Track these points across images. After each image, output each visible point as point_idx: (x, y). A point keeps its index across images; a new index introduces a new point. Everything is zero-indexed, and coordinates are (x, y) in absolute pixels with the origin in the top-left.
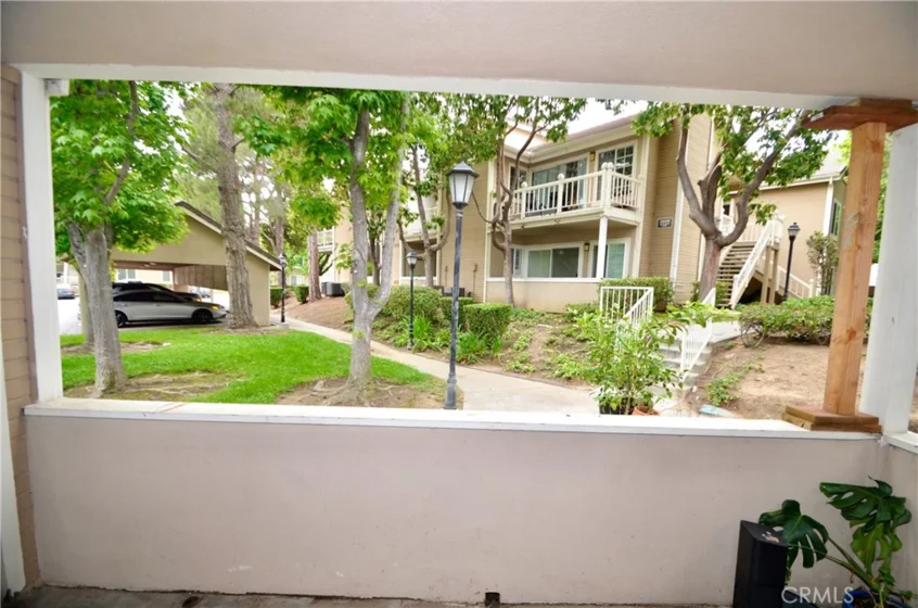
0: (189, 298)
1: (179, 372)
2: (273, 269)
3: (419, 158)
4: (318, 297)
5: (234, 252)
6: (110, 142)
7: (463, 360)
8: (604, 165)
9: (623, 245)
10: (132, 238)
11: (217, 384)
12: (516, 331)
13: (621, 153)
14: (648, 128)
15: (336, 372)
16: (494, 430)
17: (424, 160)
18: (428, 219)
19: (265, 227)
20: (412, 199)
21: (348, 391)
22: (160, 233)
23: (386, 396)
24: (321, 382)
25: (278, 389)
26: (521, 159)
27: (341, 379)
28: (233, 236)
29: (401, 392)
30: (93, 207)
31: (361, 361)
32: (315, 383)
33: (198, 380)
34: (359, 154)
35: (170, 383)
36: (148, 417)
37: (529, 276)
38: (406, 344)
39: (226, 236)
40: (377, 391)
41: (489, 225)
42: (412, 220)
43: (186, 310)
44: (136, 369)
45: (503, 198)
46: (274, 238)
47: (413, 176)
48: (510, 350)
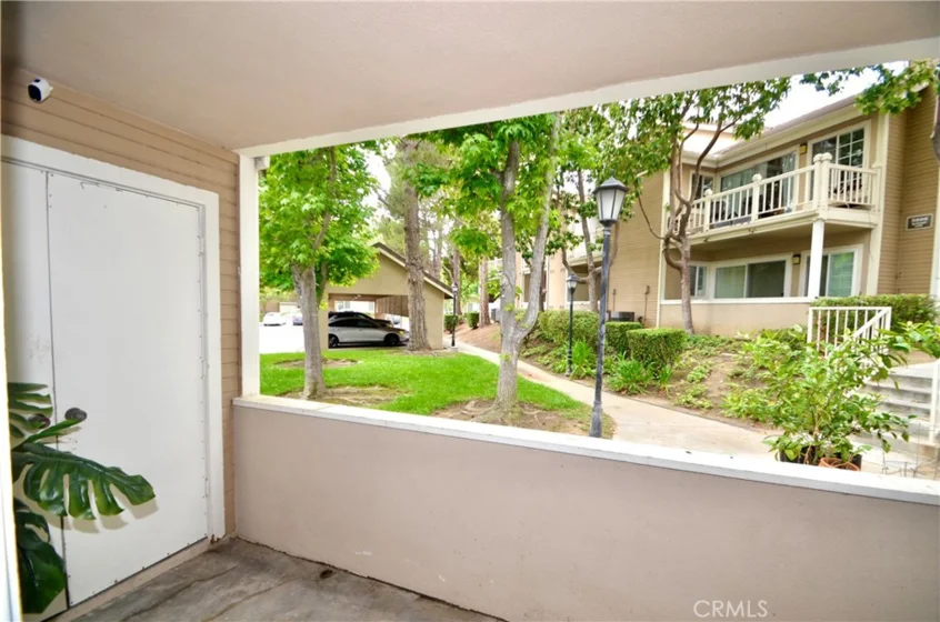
0: (383, 324)
1: (364, 385)
2: (447, 297)
3: (585, 177)
4: (488, 323)
5: (414, 283)
6: (313, 200)
7: (623, 389)
8: (818, 156)
9: (852, 254)
10: (339, 275)
11: (388, 397)
12: (692, 360)
13: (844, 139)
14: (881, 104)
15: (487, 394)
16: (594, 458)
17: (590, 181)
18: (593, 241)
19: (446, 260)
20: (577, 221)
21: (493, 412)
22: (358, 270)
23: (532, 421)
24: (473, 402)
25: (434, 405)
26: (703, 164)
27: (491, 400)
28: (413, 269)
29: (547, 418)
30: (304, 252)
31: (507, 383)
32: (467, 402)
33: (376, 393)
34: (509, 185)
35: (355, 394)
36: (306, 413)
37: (716, 297)
38: (564, 371)
39: (409, 270)
40: (522, 414)
41: (662, 242)
42: (577, 243)
43: (380, 334)
44: (334, 381)
45: (680, 210)
46: (452, 271)
47: (578, 198)
48: (682, 382)
